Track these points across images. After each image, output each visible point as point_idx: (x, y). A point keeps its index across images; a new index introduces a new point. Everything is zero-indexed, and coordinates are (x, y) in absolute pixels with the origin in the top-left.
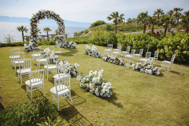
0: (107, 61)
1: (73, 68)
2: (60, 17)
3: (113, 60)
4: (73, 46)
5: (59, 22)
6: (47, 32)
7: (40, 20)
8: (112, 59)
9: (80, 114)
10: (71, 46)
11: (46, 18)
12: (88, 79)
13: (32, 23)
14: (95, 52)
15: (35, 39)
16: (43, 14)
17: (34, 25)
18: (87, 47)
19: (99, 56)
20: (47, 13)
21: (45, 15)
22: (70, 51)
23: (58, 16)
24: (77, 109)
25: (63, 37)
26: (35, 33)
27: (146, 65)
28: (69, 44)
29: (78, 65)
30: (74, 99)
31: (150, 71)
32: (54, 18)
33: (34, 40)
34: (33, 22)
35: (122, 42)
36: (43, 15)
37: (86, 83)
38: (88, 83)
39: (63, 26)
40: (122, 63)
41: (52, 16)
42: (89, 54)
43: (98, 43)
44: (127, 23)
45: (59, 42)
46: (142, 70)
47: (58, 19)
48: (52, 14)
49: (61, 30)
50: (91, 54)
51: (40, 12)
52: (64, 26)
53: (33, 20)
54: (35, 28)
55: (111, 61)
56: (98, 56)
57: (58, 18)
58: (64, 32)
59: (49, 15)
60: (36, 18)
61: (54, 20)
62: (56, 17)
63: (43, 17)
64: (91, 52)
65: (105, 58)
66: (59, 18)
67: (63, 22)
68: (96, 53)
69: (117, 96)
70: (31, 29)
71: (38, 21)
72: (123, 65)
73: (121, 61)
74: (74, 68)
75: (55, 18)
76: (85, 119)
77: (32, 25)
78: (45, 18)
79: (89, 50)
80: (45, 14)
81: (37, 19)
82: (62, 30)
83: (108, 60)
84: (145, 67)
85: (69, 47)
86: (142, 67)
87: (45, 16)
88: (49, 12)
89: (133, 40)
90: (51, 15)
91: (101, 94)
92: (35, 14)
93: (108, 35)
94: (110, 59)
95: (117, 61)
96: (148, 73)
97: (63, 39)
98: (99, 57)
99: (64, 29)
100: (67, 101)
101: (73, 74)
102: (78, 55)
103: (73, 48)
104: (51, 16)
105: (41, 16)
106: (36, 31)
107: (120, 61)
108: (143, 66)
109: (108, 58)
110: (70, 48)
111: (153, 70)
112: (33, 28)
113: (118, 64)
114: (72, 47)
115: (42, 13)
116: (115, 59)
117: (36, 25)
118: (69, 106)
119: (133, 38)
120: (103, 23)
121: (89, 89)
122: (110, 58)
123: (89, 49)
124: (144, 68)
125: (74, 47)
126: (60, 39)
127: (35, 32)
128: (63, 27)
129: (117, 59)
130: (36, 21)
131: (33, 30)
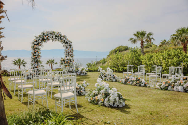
0: (125, 83)
1: (81, 87)
2: (67, 38)
3: (133, 81)
4: (83, 73)
5: (66, 44)
6: (52, 66)
7: (44, 43)
8: (131, 81)
9: (86, 118)
10: (81, 73)
11: (51, 41)
13: (34, 46)
14: (110, 76)
15: (37, 64)
17: (36, 48)
18: (101, 70)
19: (116, 80)
20: (51, 34)
21: (49, 37)
22: (79, 78)
23: (65, 37)
24: (83, 115)
26: (37, 58)
28: (78, 71)
30: (80, 109)
32: (60, 39)
33: (36, 66)
34: (35, 44)
36: (47, 36)
37: (95, 96)
38: (97, 96)
39: (71, 49)
40: (145, 84)
41: (58, 37)
42: (103, 79)
45: (66, 66)
46: (169, 88)
47: (64, 41)
48: (58, 35)
49: (69, 52)
50: (106, 78)
51: (44, 34)
52: (72, 49)
53: (36, 43)
54: (37, 51)
55: (131, 83)
56: (114, 80)
57: (64, 39)
58: (72, 56)
59: (54, 36)
60: (39, 40)
62: (62, 38)
63: (47, 38)
64: (106, 76)
65: (124, 80)
66: (66, 39)
67: (71, 43)
68: (112, 76)
70: (32, 53)
71: (41, 43)
72: (145, 86)
73: (144, 81)
74: (83, 86)
75: (61, 39)
77: (34, 48)
78: (49, 40)
79: (103, 74)
80: (49, 35)
81: (40, 41)
82: (70, 54)
83: (127, 82)
84: (173, 83)
85: (79, 74)
86: (170, 85)
87: (49, 38)
88: (54, 33)
90: (56, 36)
92: (37, 36)
94: (130, 80)
95: (138, 82)
97: (71, 63)
98: (116, 81)
99: (72, 52)
100: (72, 111)
101: (81, 93)
102: (89, 80)
103: (84, 75)
104: (57, 38)
105: (44, 38)
106: (38, 55)
107: (141, 81)
108: (171, 83)
109: (126, 80)
110: (80, 75)
112: (35, 52)
113: (140, 86)
114: (82, 74)
115: (46, 35)
117: (38, 48)
118: (74, 114)
122: (128, 79)
123: (103, 72)
124: (172, 85)
125: (86, 74)
126: (67, 62)
127: (36, 56)
128: (72, 50)
129: (137, 80)
130: (39, 43)
131: (35, 54)
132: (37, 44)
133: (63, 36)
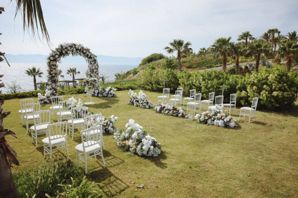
0: (160, 112)
1: (109, 123)
2: (91, 51)
3: (170, 110)
4: (111, 94)
5: (90, 59)
6: (73, 75)
7: (62, 58)
8: (167, 109)
9: (115, 177)
10: (108, 94)
11: (71, 55)
12: (127, 135)
13: (50, 62)
14: (143, 101)
16: (66, 48)
17: (53, 65)
18: (132, 93)
19: (150, 106)
20: (71, 47)
21: (68, 50)
22: (106, 101)
23: (88, 50)
24: (111, 171)
25: (95, 80)
26: (54, 77)
27: (216, 114)
28: (105, 91)
29: (116, 118)
30: (108, 160)
31: (220, 122)
32: (82, 53)
33: (53, 86)
34: (51, 60)
35: (186, 84)
36: (65, 50)
37: (125, 140)
38: (128, 140)
39: (95, 65)
40: (183, 114)
41: (80, 50)
42: (135, 104)
43: (150, 88)
44: (198, 55)
45: (90, 88)
46: (209, 121)
47: (87, 55)
48: (79, 48)
49: (93, 70)
50: (138, 103)
51: (62, 46)
52: (97, 65)
53: (52, 58)
54: (55, 69)
55: (167, 112)
56: (147, 107)
57: (88, 53)
58: (98, 74)
59: (75, 50)
60: (55, 55)
61: (82, 57)
62: (85, 51)
63: (66, 53)
64: (138, 101)
65: (158, 108)
66: (89, 53)
67: (95, 58)
68: (145, 101)
69: (167, 155)
70: (48, 71)
71: (59, 59)
72: (183, 116)
73: (181, 111)
74: (111, 122)
75: (84, 53)
76: (121, 181)
77: (50, 65)
78: (68, 54)
79: (134, 98)
80: (69, 48)
81: (57, 56)
82: (95, 71)
83: (163, 111)
84: (214, 117)
85: (105, 95)
86: (210, 118)
87: (69, 52)
88: (75, 45)
89: (201, 80)
90: (77, 49)
91: (145, 153)
92: (54, 50)
93: (165, 74)
94: (166, 108)
95: (175, 111)
96: (219, 126)
97: (96, 84)
98: (150, 108)
99: (97, 69)
100: (98, 163)
101: (109, 130)
102: (118, 106)
103: (112, 97)
104: (78, 51)
105: (63, 51)
106: (56, 74)
107: (179, 111)
108: (211, 115)
109: (161, 108)
110: (107, 96)
111: (225, 120)
112: (52, 69)
113: (177, 116)
114: (110, 96)
115: (64, 48)
116: (171, 108)
117: (55, 65)
118: (101, 168)
119: (201, 78)
120: (161, 57)
121: (129, 147)
122: (165, 107)
123: (134, 96)
124: (212, 118)
125: (114, 95)
126: (91, 84)
127: (53, 75)
128: (97, 67)
129: (174, 109)
130: (56, 59)
131: (51, 72)
132: (53, 60)
133: (86, 50)
